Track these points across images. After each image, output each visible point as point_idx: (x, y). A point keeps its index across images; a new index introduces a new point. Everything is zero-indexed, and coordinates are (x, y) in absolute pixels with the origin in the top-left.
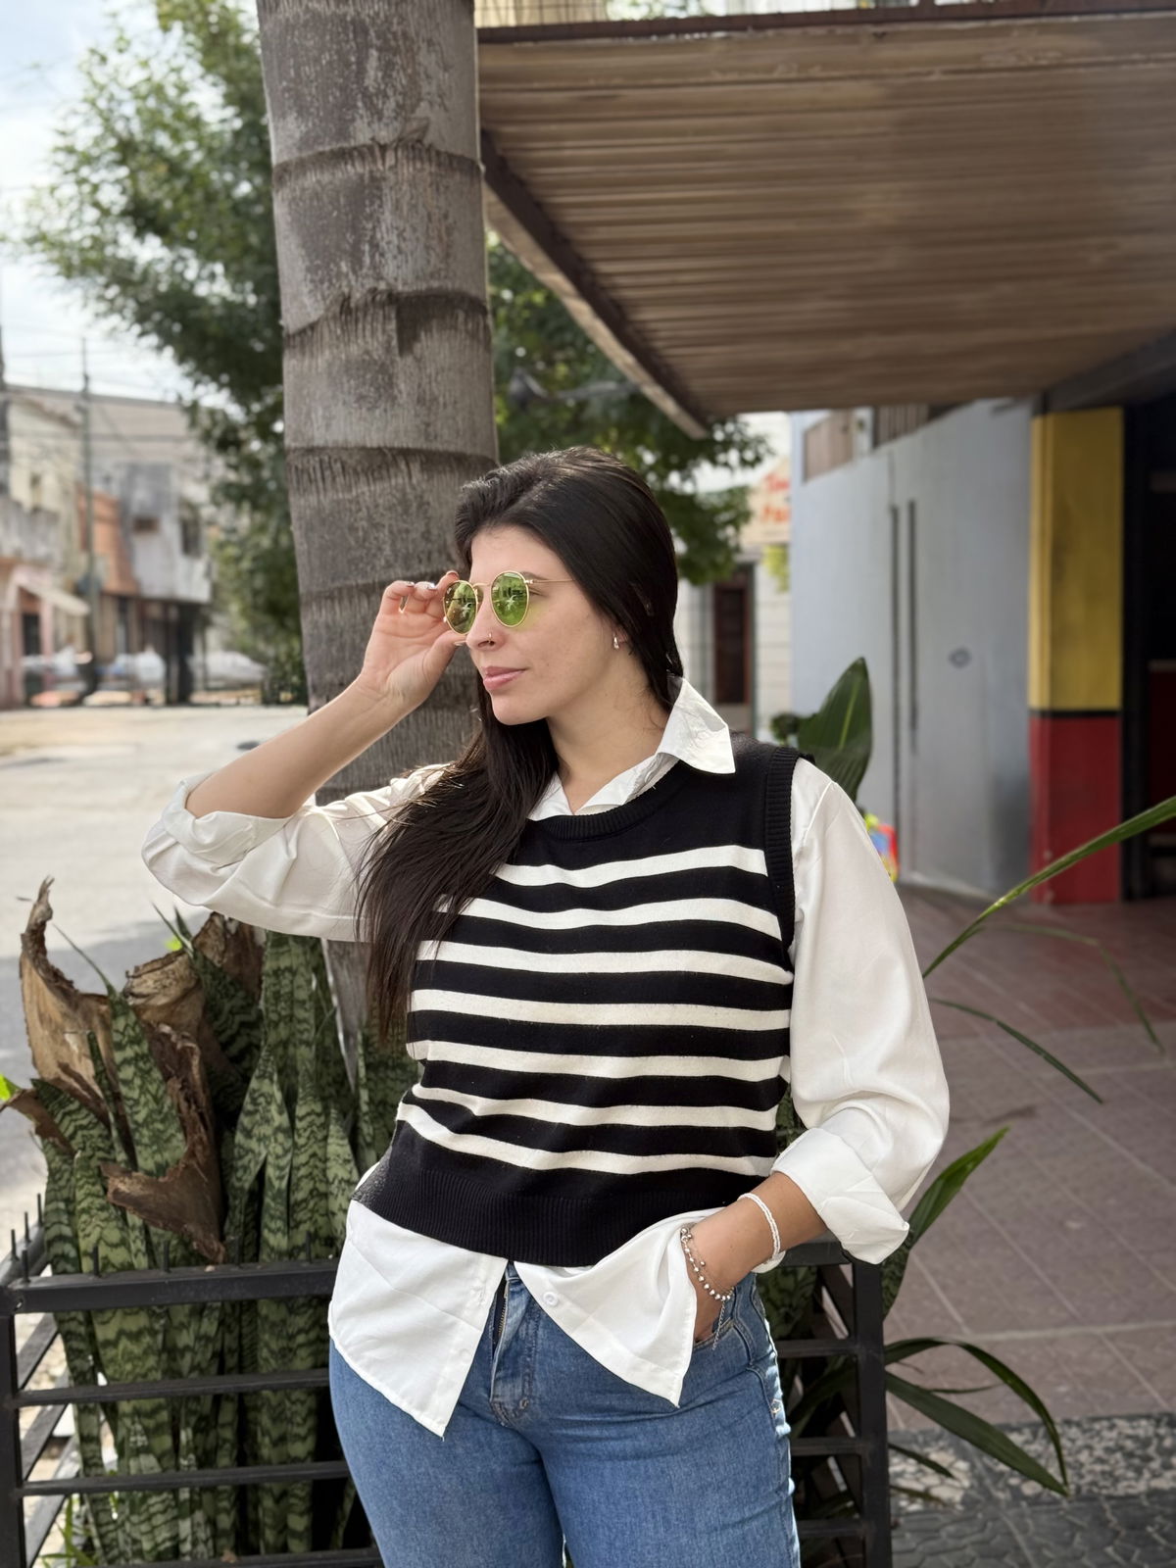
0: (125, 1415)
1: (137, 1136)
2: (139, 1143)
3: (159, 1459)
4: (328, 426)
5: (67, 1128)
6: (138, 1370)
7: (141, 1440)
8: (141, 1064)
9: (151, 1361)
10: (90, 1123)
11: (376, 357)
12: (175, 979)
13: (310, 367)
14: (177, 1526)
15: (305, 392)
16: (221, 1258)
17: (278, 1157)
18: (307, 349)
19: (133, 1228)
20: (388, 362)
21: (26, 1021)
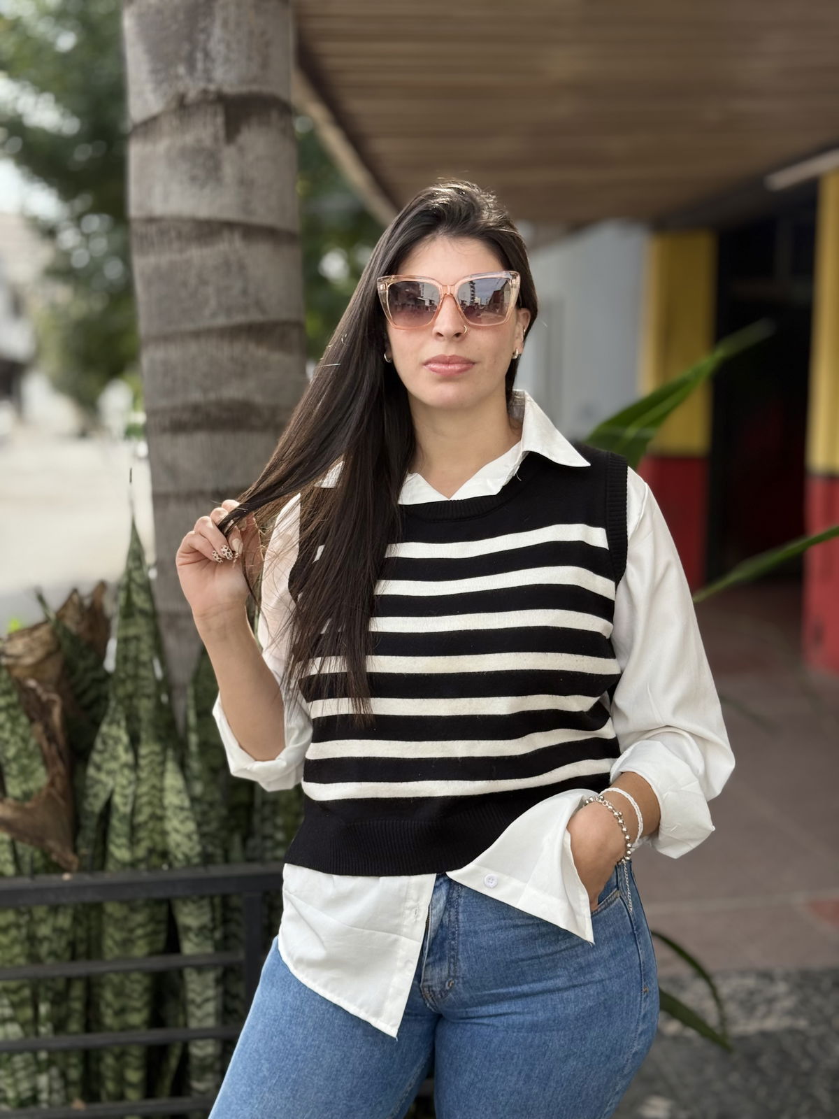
1: (7, 769)
2: (9, 774)
3: (23, 1025)
4: (166, 200)
6: (6, 957)
7: (8, 1012)
8: (13, 712)
9: (17, 949)
11: (206, 145)
12: (41, 644)
13: (152, 152)
14: (36, 1079)
15: (147, 172)
16: (75, 867)
17: (124, 787)
18: (150, 138)
20: (216, 149)
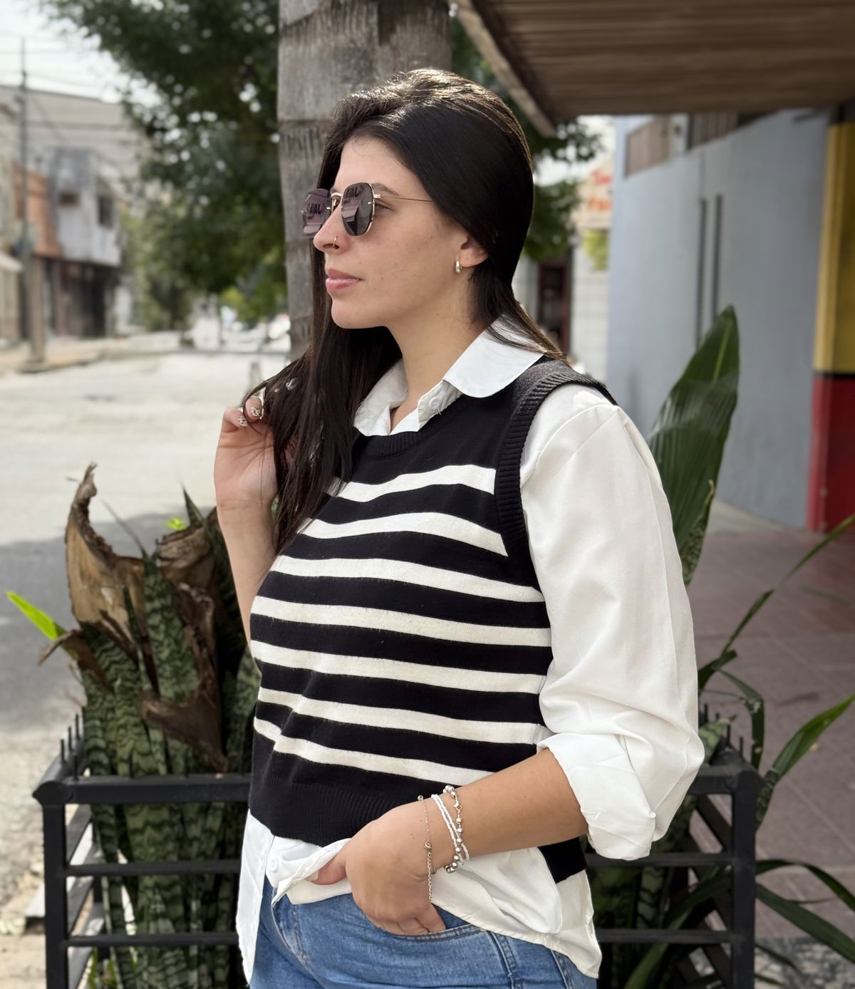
0: (147, 888)
1: (160, 671)
2: (162, 676)
3: (174, 922)
4: (317, 102)
5: (104, 661)
6: (160, 853)
7: (160, 908)
8: (166, 614)
9: (171, 846)
10: (122, 659)
11: (359, 45)
12: (194, 548)
13: (304, 53)
14: (187, 976)
15: (299, 73)
16: (225, 768)
18: (302, 38)
19: (155, 743)
20: (369, 50)
21: (68, 577)
